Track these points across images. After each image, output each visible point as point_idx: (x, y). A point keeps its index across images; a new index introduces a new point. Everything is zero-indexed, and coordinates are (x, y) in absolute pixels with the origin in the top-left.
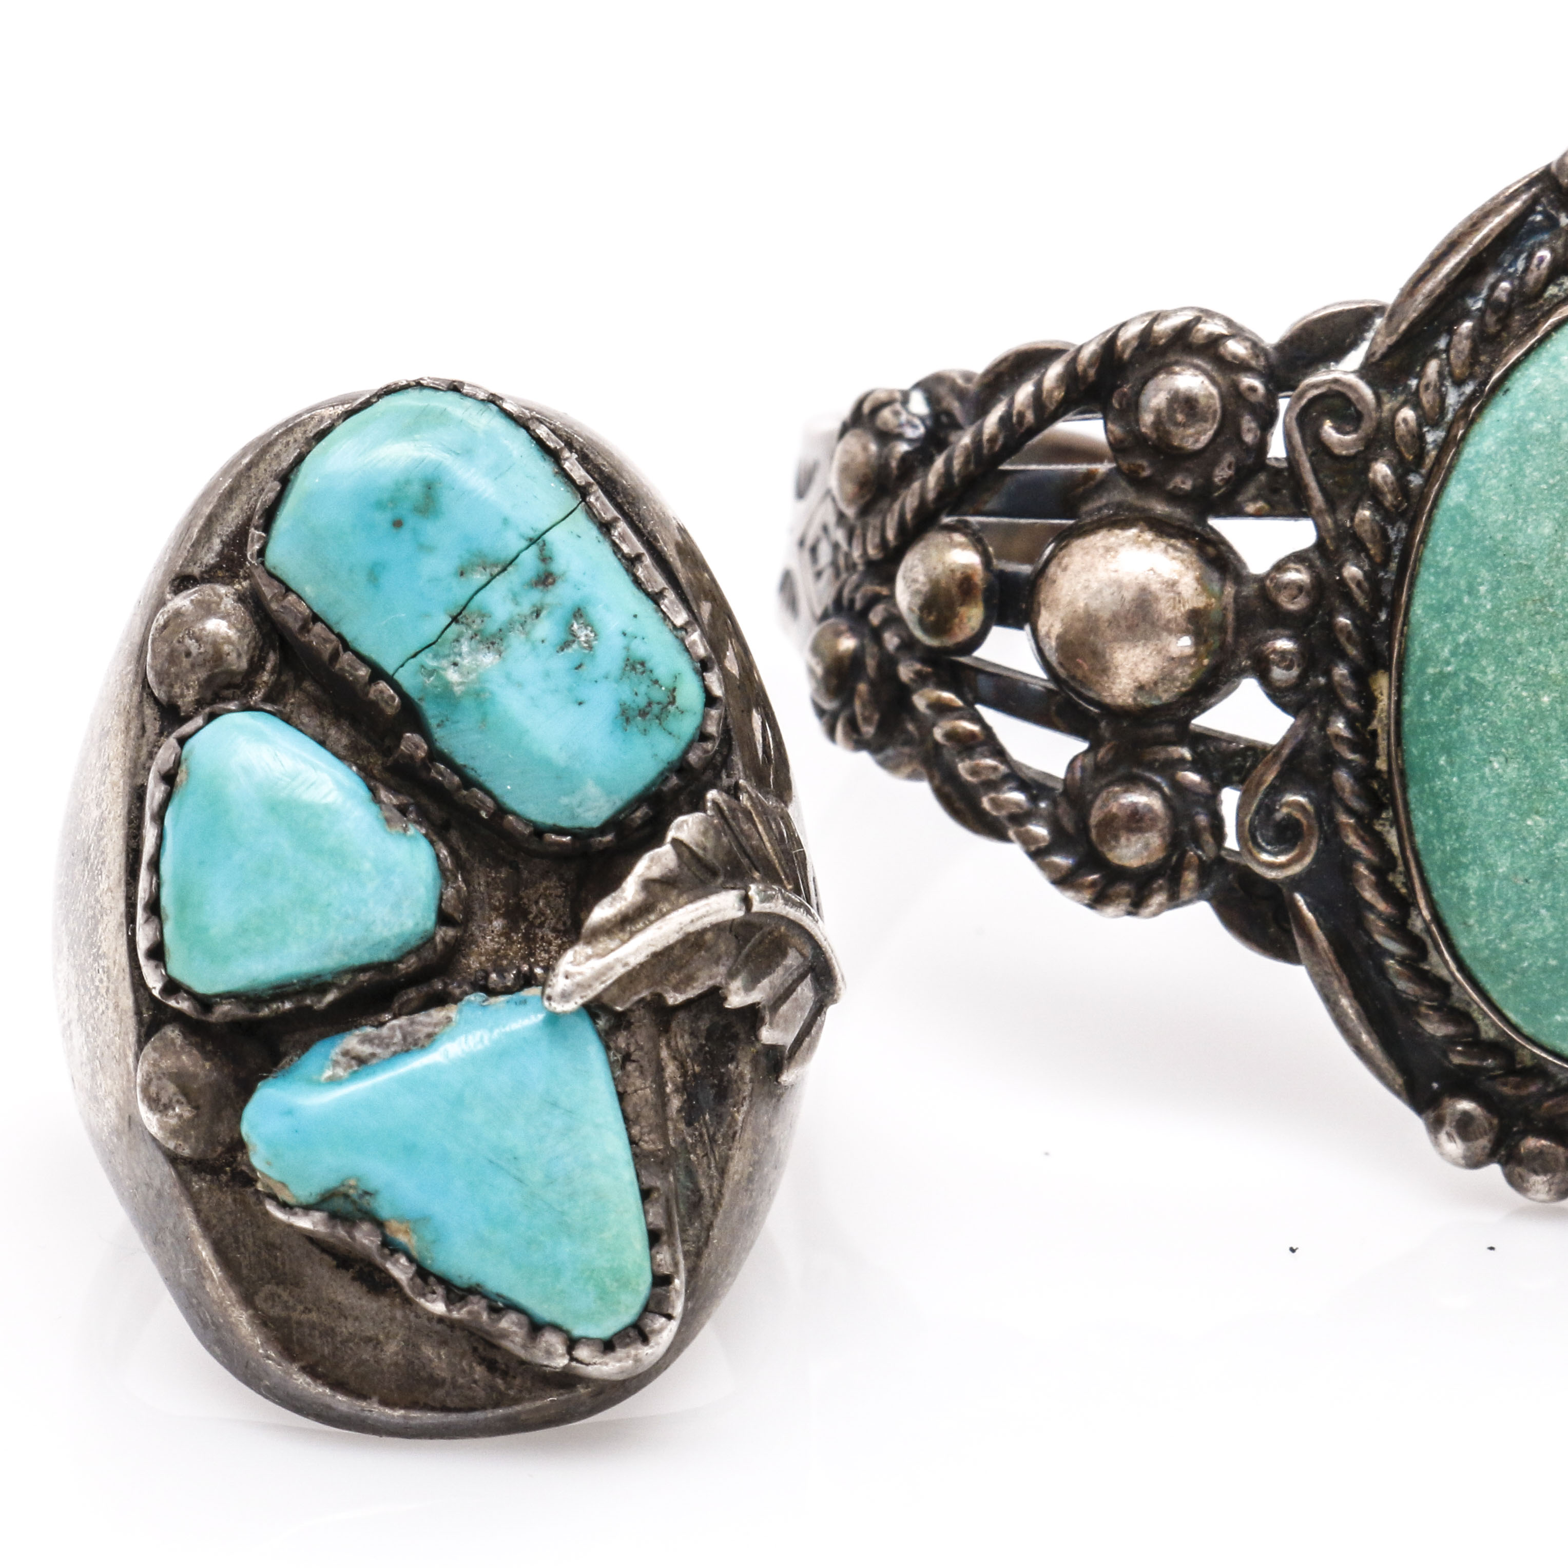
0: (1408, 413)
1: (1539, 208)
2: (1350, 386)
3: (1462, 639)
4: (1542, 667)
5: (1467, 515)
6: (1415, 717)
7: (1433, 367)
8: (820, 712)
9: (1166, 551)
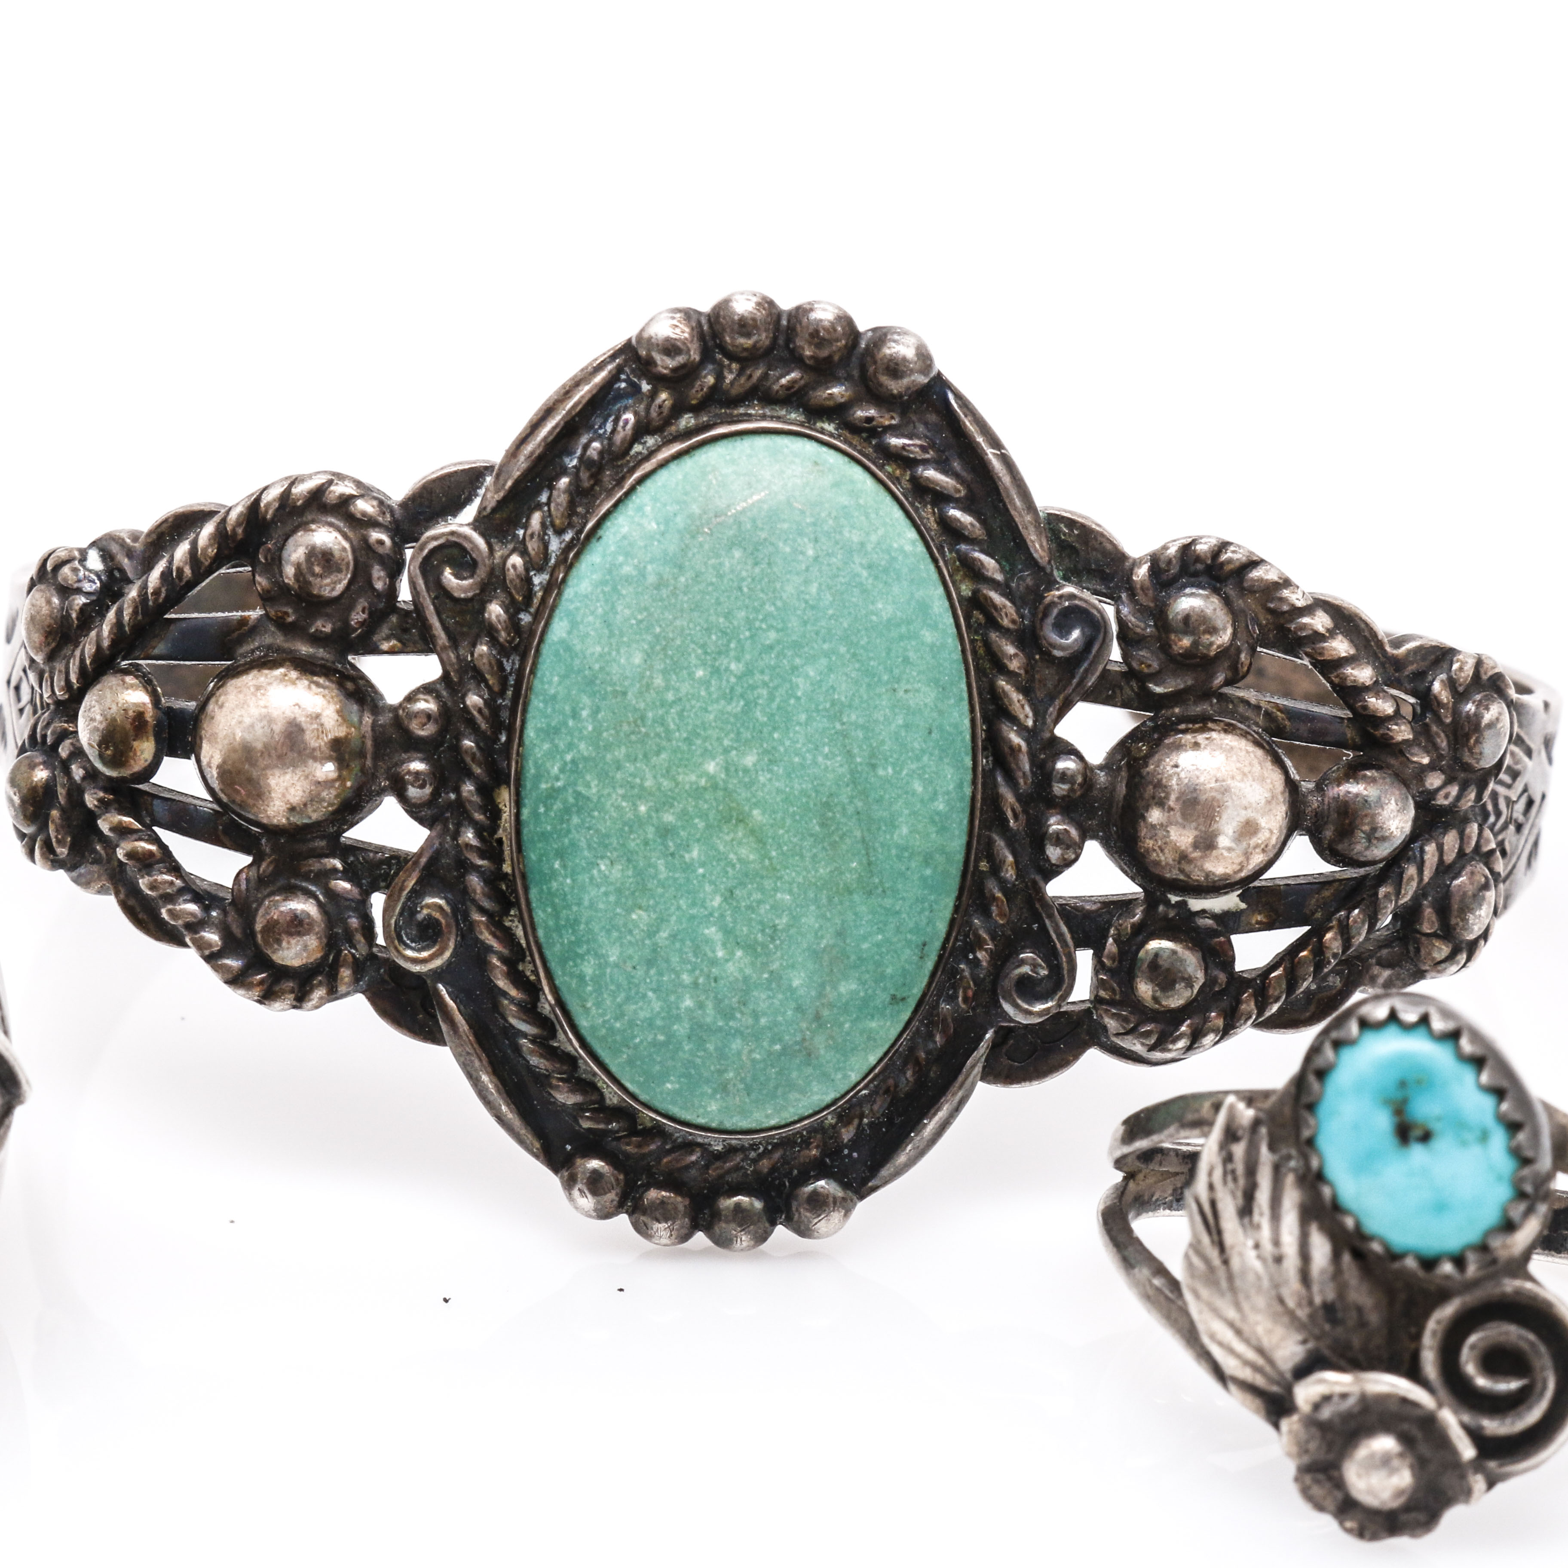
0: (516, 560)
1: (623, 377)
2: (466, 538)
3: (568, 757)
4: (638, 781)
5: (568, 649)
6: (532, 827)
7: (536, 519)
8: (22, 836)
9: (309, 688)
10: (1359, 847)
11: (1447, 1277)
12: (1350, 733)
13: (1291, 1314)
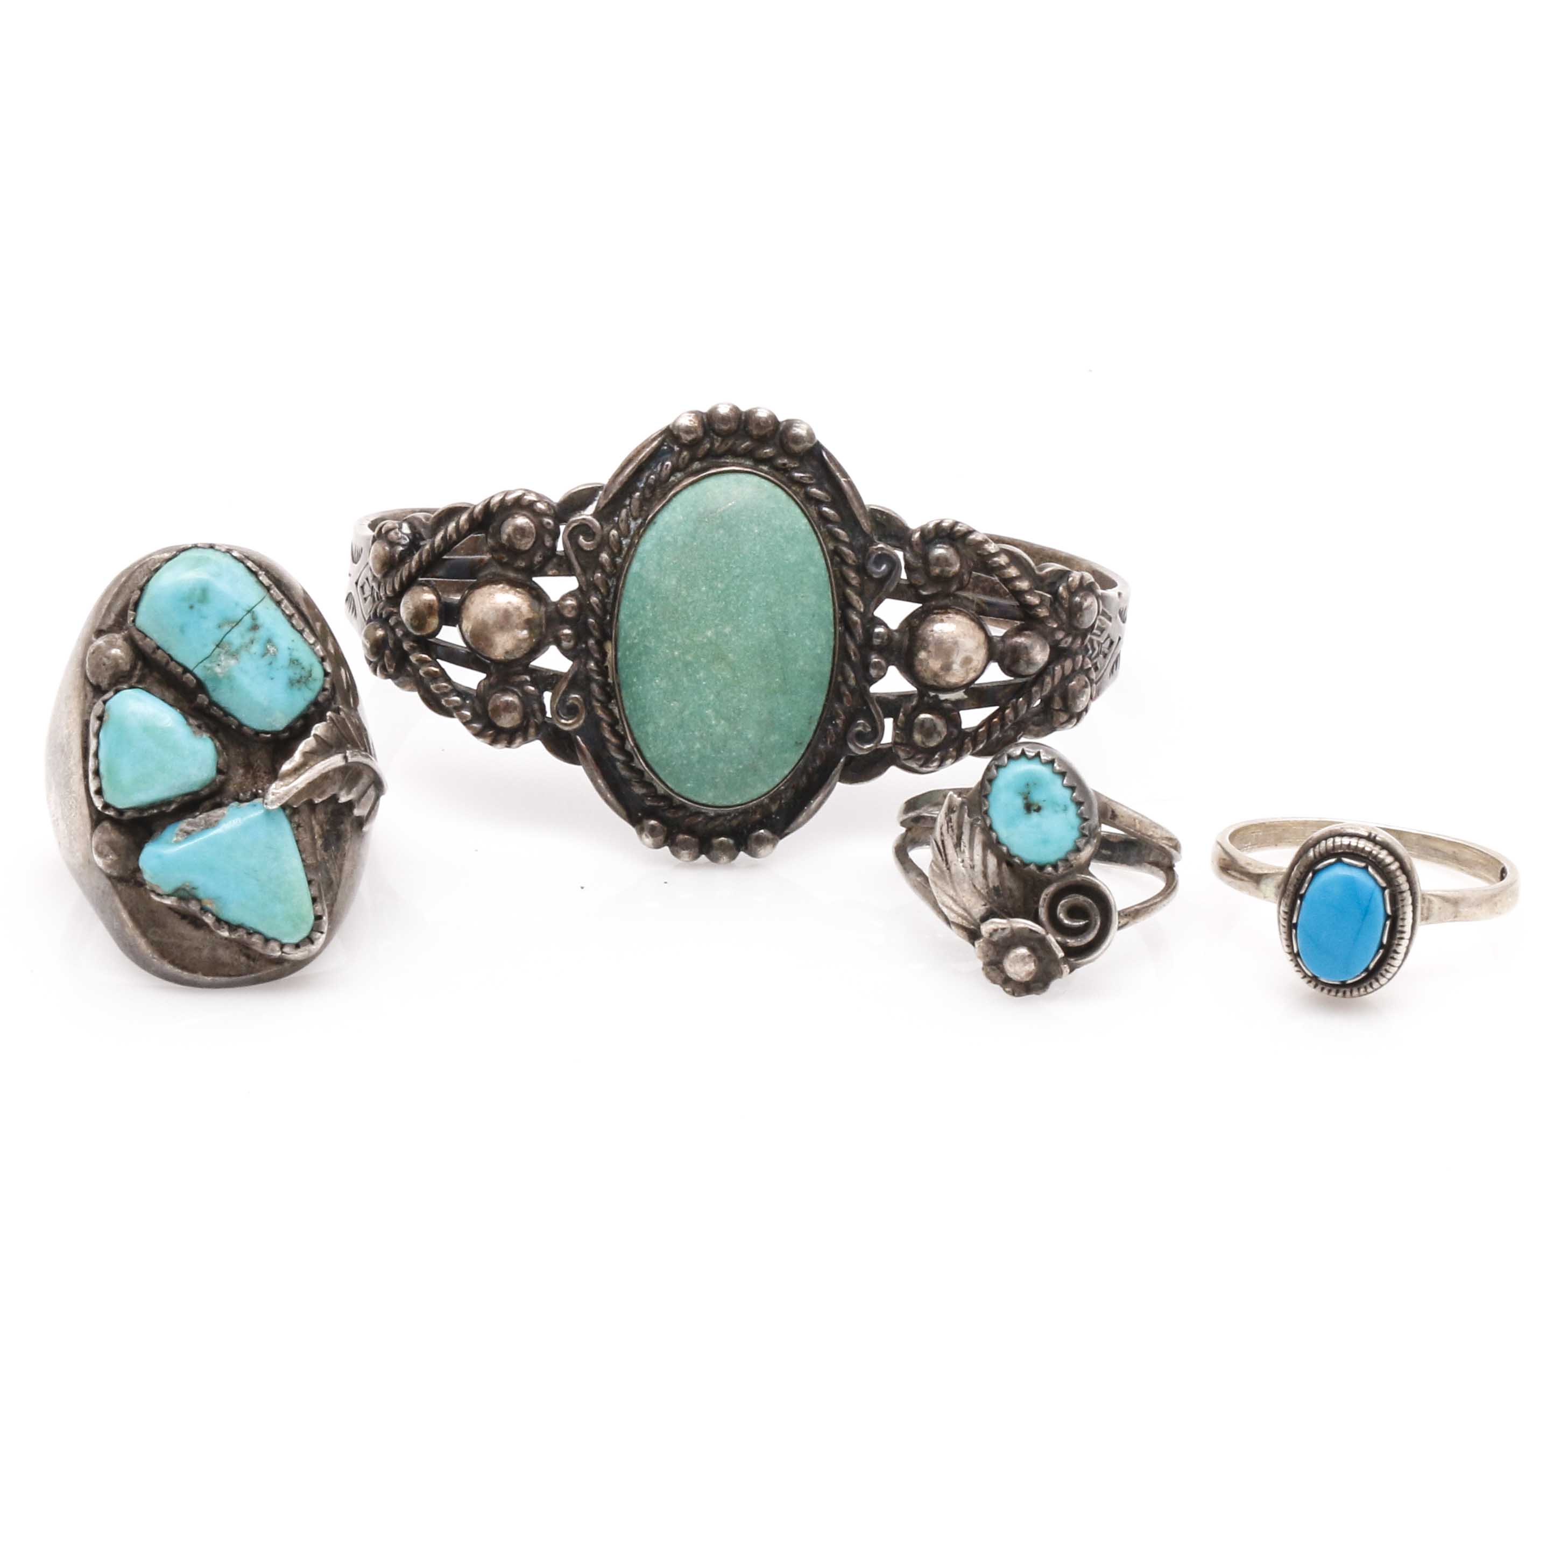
0: (614, 532)
1: (665, 444)
2: (590, 521)
3: (640, 628)
4: (674, 640)
5: (640, 576)
6: (622, 661)
7: (624, 512)
8: (370, 663)
9: (515, 594)
10: (1022, 668)
11: (1050, 874)
12: (1018, 613)
13: (979, 892)
